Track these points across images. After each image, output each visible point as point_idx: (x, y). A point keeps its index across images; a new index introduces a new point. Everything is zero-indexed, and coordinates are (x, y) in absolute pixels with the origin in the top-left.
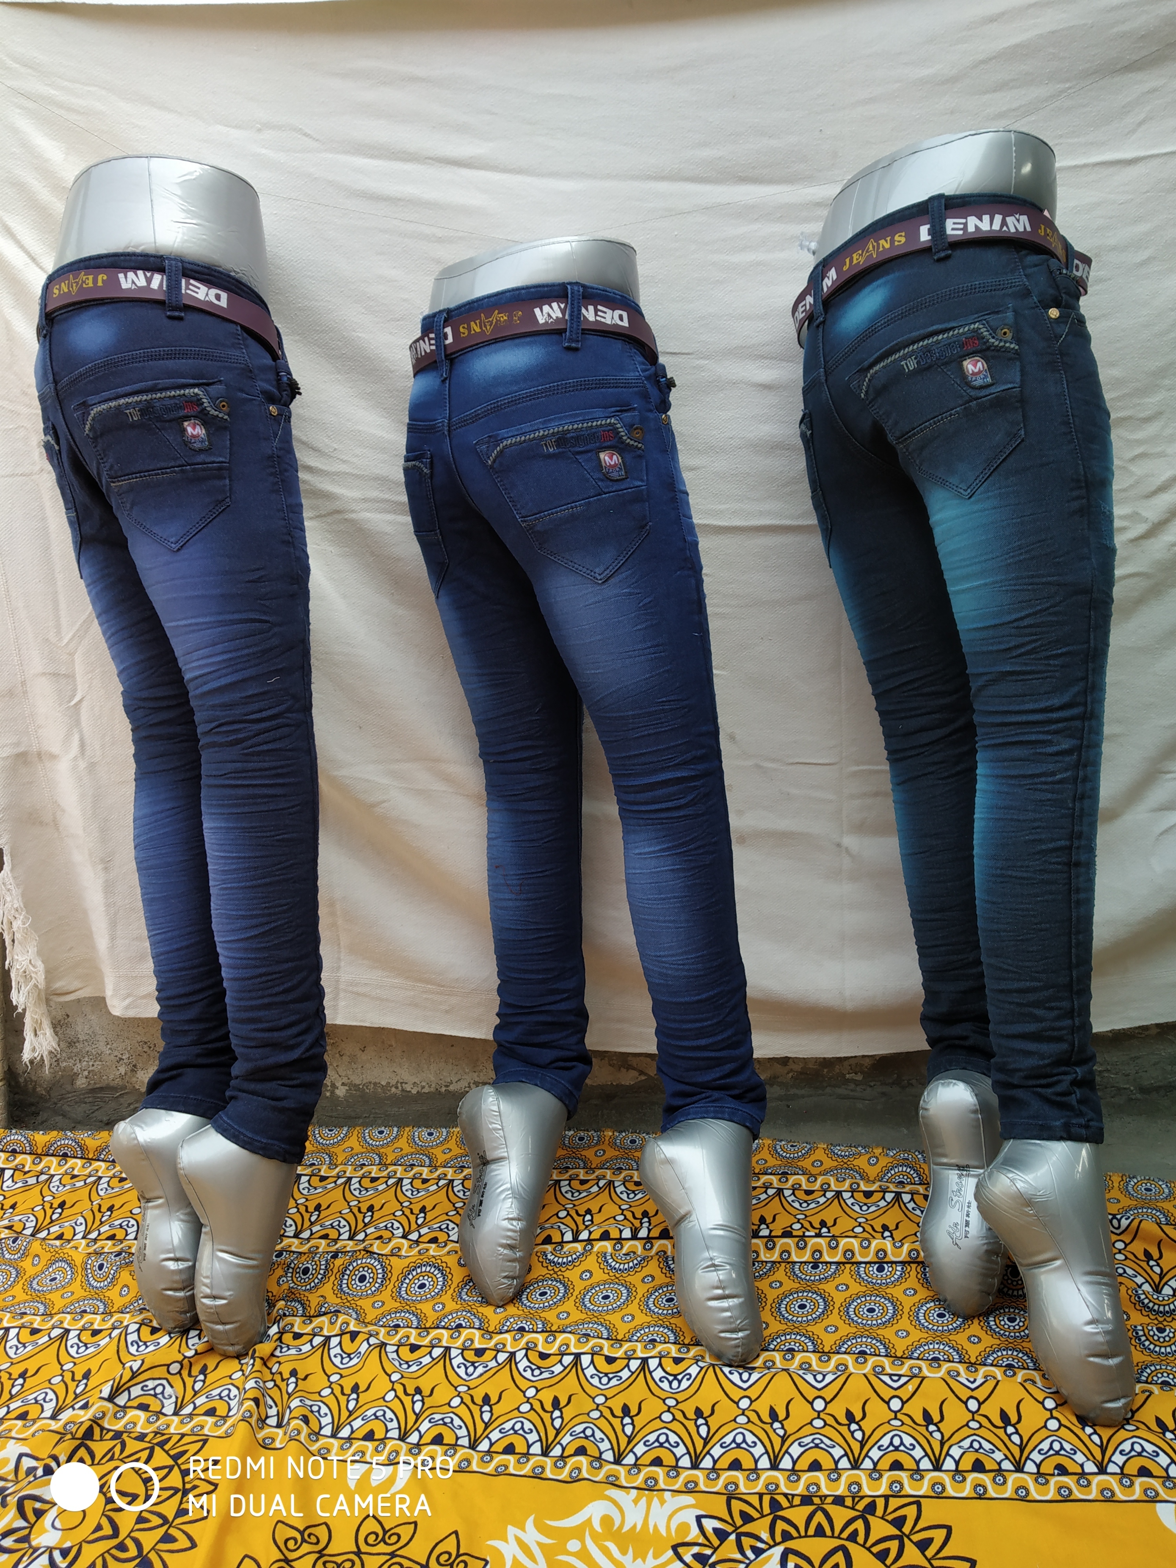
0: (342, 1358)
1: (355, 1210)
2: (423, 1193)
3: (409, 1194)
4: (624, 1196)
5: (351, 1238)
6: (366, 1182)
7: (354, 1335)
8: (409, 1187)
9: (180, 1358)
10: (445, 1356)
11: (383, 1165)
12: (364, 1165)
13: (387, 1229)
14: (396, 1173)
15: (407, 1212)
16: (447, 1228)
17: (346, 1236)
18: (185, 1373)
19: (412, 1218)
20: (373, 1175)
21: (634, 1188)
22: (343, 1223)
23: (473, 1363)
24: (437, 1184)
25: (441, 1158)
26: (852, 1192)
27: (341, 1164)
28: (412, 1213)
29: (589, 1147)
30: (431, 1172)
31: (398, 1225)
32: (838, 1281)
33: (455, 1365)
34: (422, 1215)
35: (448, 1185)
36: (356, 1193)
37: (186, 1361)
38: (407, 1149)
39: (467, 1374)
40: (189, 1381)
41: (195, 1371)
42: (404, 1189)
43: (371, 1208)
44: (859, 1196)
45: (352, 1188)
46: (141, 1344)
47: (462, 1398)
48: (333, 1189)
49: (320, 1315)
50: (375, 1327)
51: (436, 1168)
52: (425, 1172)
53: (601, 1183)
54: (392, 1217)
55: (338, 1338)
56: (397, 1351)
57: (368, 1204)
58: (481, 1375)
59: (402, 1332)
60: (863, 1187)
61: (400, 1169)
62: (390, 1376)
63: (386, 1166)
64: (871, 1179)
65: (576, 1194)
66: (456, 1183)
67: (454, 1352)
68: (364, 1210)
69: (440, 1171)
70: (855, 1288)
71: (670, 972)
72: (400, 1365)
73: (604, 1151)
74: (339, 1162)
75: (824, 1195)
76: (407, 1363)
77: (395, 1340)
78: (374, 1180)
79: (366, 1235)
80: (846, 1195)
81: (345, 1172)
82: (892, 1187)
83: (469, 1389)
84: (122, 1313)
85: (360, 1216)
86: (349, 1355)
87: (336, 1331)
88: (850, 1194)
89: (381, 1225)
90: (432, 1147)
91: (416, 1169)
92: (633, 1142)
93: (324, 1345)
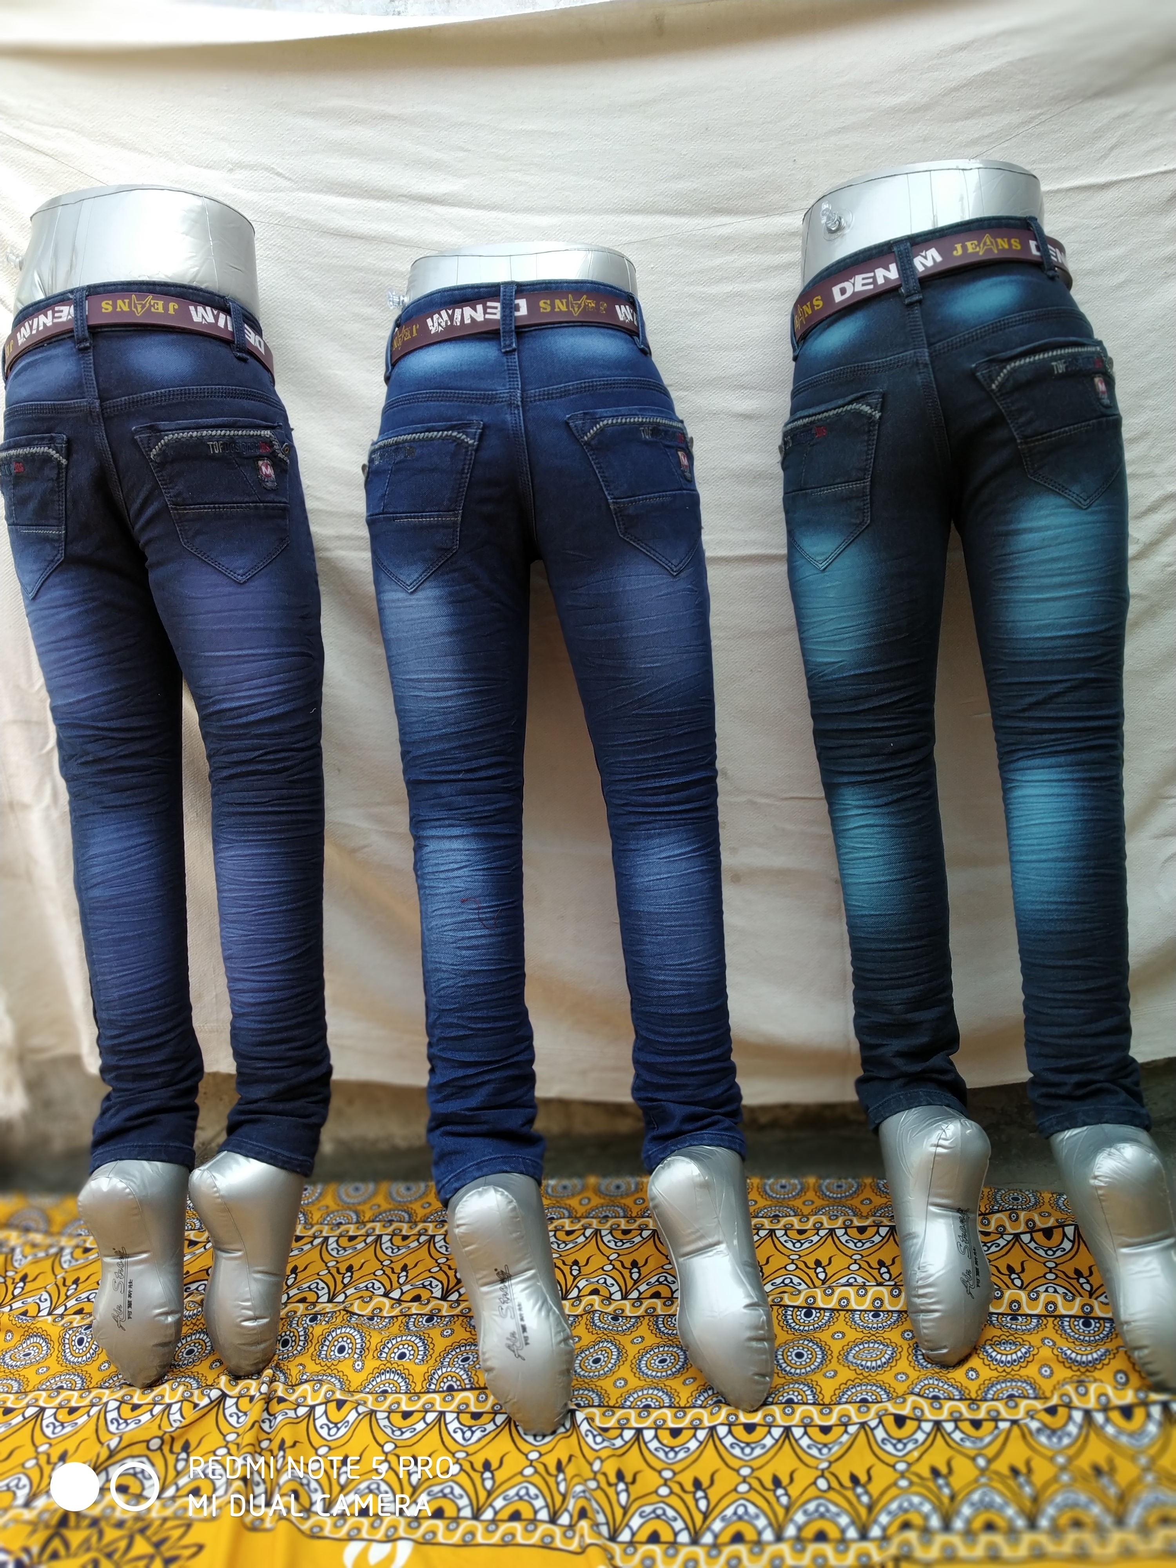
0: (329, 1429)
1: (334, 1271)
2: (404, 1250)
3: (389, 1252)
4: (612, 1245)
5: (330, 1301)
6: (344, 1242)
7: (340, 1404)
8: (389, 1244)
9: (160, 1433)
10: (440, 1420)
11: (360, 1223)
12: (341, 1223)
13: (367, 1289)
14: (374, 1229)
15: (388, 1271)
16: (430, 1285)
17: (325, 1298)
18: (166, 1449)
19: (394, 1277)
20: (351, 1233)
21: (621, 1237)
22: (321, 1285)
23: (470, 1428)
24: (418, 1240)
25: (421, 1213)
26: (845, 1229)
27: (317, 1223)
28: (393, 1272)
29: (573, 1195)
30: (411, 1228)
31: (379, 1285)
32: (833, 1329)
33: (451, 1430)
34: (404, 1273)
35: (429, 1241)
36: (334, 1253)
37: (167, 1437)
38: (385, 1206)
39: (464, 1439)
40: (171, 1458)
41: (177, 1447)
42: (384, 1247)
43: (350, 1269)
44: (853, 1232)
45: (330, 1248)
46: (121, 1421)
47: (461, 1465)
48: (310, 1250)
49: (302, 1383)
50: (362, 1395)
51: (416, 1224)
52: (405, 1229)
53: (588, 1232)
54: (372, 1276)
55: (323, 1407)
56: (388, 1417)
57: (347, 1264)
58: (479, 1440)
59: (391, 1398)
60: (857, 1223)
61: (378, 1225)
62: (382, 1446)
63: (364, 1224)
64: (865, 1214)
65: (562, 1246)
66: (437, 1239)
67: (450, 1417)
68: (343, 1270)
69: (420, 1226)
70: (852, 1335)
71: (693, 980)
72: (393, 1431)
73: (589, 1200)
74: (315, 1221)
75: (817, 1234)
76: (400, 1429)
77: (385, 1406)
78: (352, 1238)
79: (346, 1297)
80: (840, 1232)
81: (321, 1232)
82: (886, 1222)
83: (468, 1455)
84: (101, 1388)
85: (339, 1278)
86: (336, 1424)
87: (321, 1398)
88: (843, 1231)
89: (362, 1285)
90: (411, 1202)
91: (395, 1225)
92: (618, 1187)
93: (309, 1416)
